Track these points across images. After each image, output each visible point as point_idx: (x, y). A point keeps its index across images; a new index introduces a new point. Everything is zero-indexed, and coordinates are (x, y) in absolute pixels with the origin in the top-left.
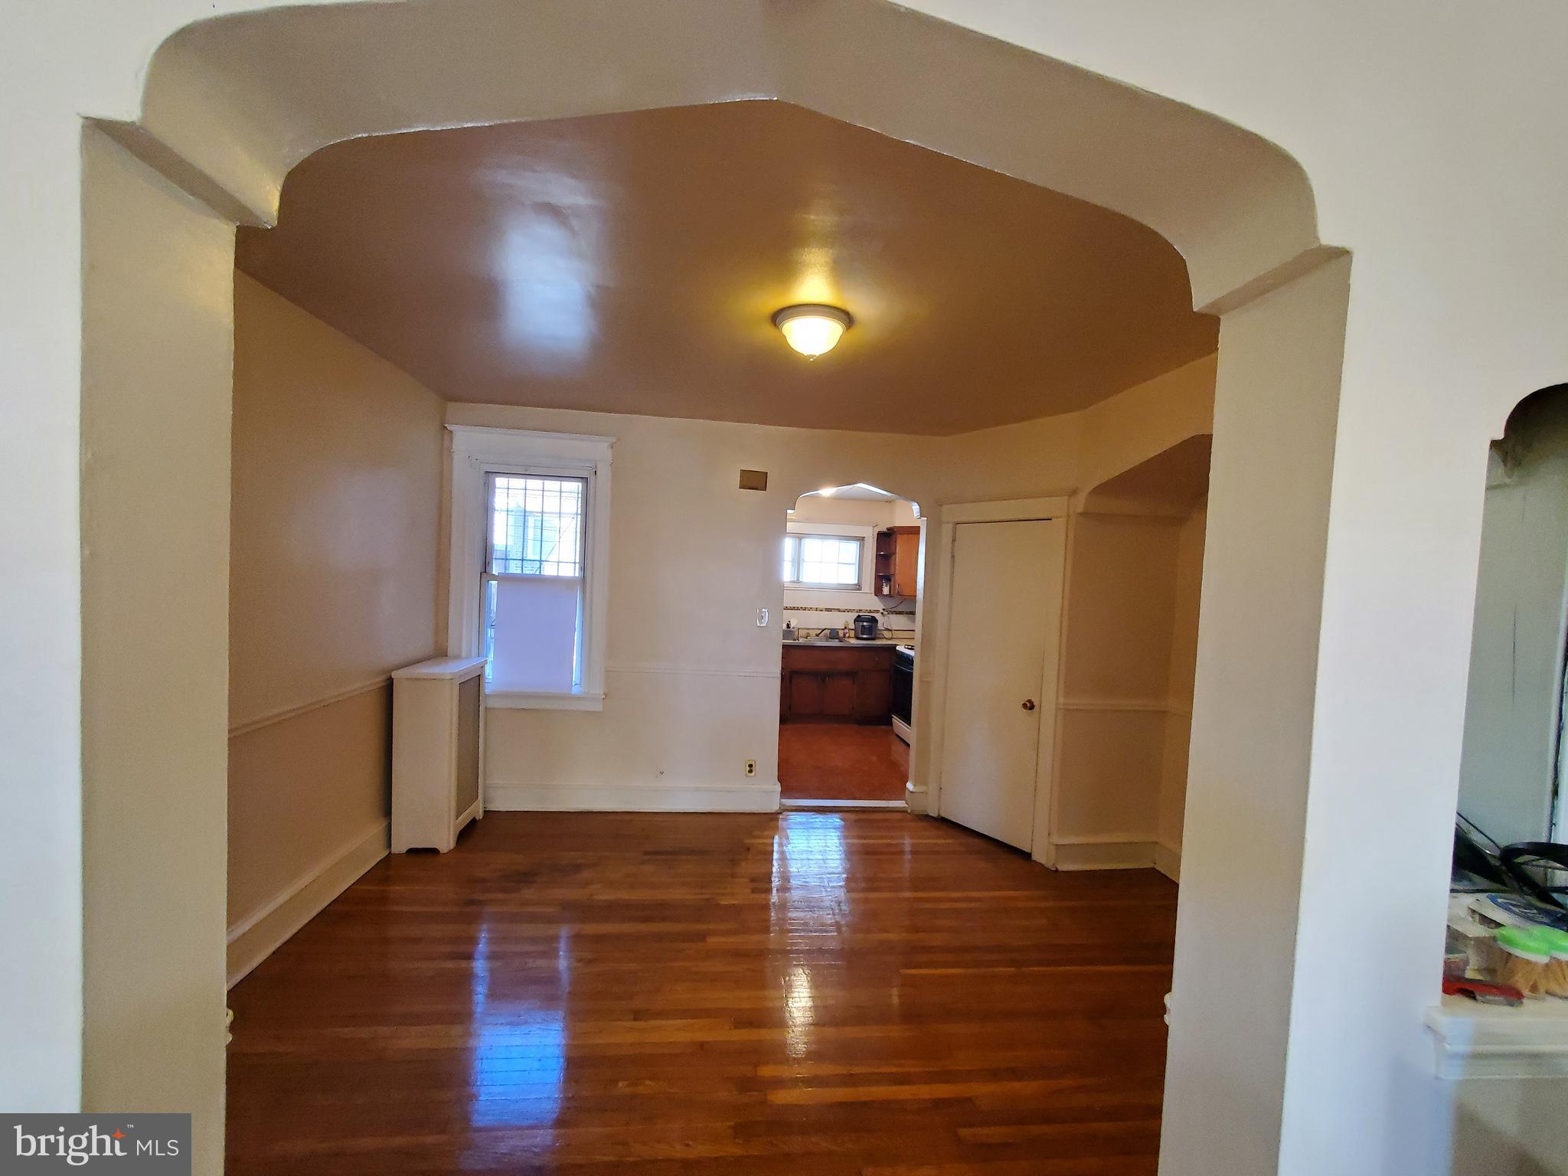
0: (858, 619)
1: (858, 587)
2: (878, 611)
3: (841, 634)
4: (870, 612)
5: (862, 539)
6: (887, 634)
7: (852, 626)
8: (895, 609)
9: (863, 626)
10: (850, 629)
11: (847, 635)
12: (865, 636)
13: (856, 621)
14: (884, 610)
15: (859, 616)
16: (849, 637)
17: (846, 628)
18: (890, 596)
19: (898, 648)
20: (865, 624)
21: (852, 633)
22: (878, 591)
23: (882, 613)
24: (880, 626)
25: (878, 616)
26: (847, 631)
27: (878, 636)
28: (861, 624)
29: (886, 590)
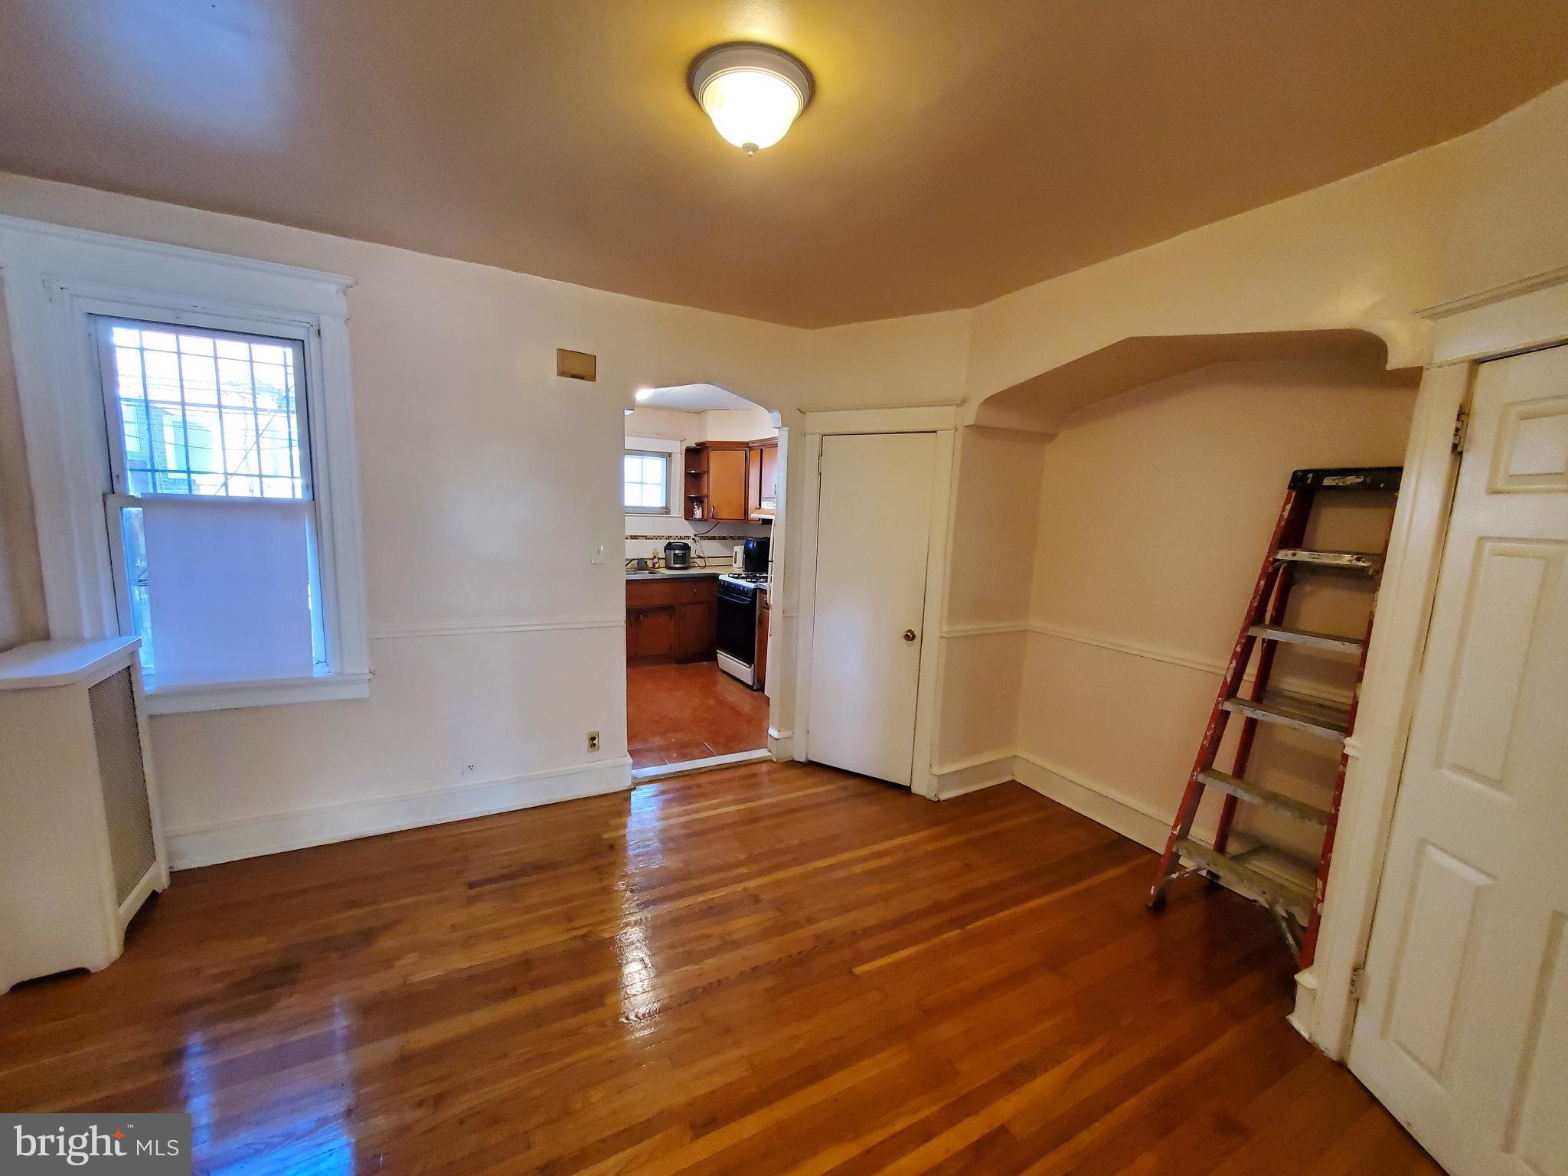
0: (669, 547)
1: (666, 510)
2: (689, 537)
3: (650, 564)
4: (681, 538)
5: (668, 456)
6: (700, 562)
7: (662, 555)
8: (706, 535)
9: (675, 554)
10: (659, 559)
11: (657, 565)
12: (677, 566)
13: (666, 549)
14: (695, 535)
15: (670, 544)
16: (659, 567)
17: (655, 557)
18: (702, 520)
19: (721, 577)
20: (677, 552)
21: (662, 563)
22: (689, 515)
23: (694, 539)
24: (693, 554)
25: (689, 542)
26: (656, 560)
27: (692, 565)
28: (673, 552)
29: (698, 514)
